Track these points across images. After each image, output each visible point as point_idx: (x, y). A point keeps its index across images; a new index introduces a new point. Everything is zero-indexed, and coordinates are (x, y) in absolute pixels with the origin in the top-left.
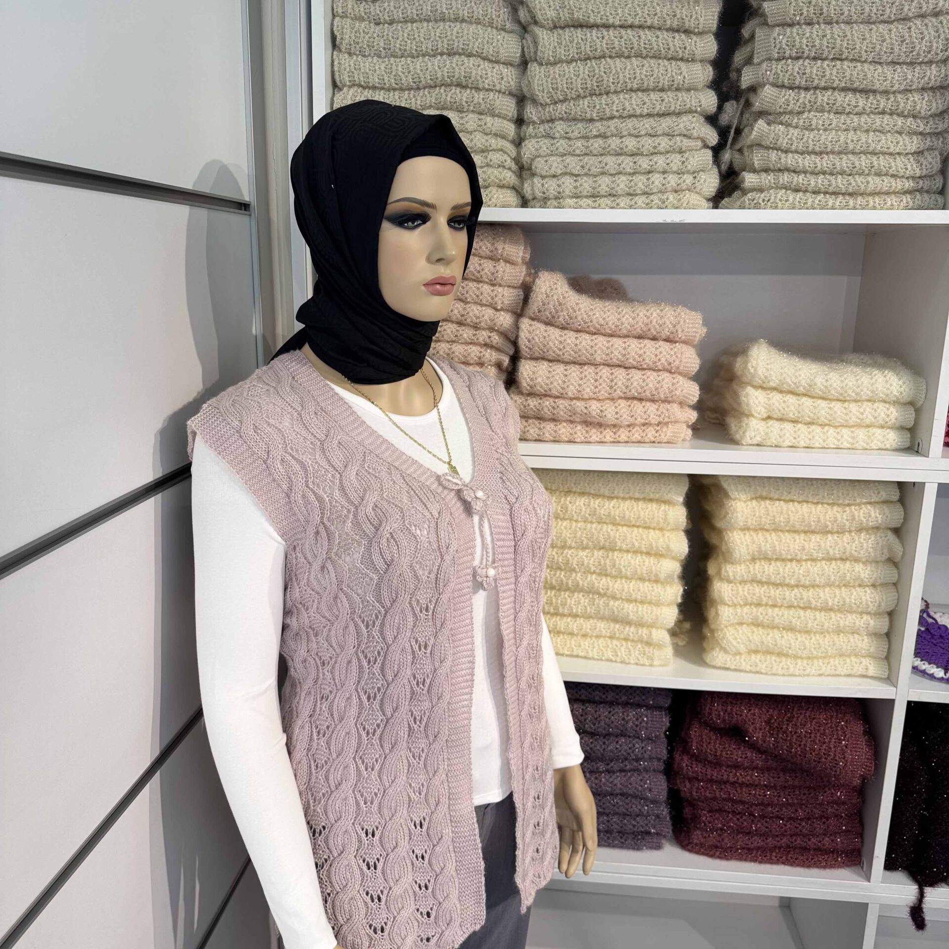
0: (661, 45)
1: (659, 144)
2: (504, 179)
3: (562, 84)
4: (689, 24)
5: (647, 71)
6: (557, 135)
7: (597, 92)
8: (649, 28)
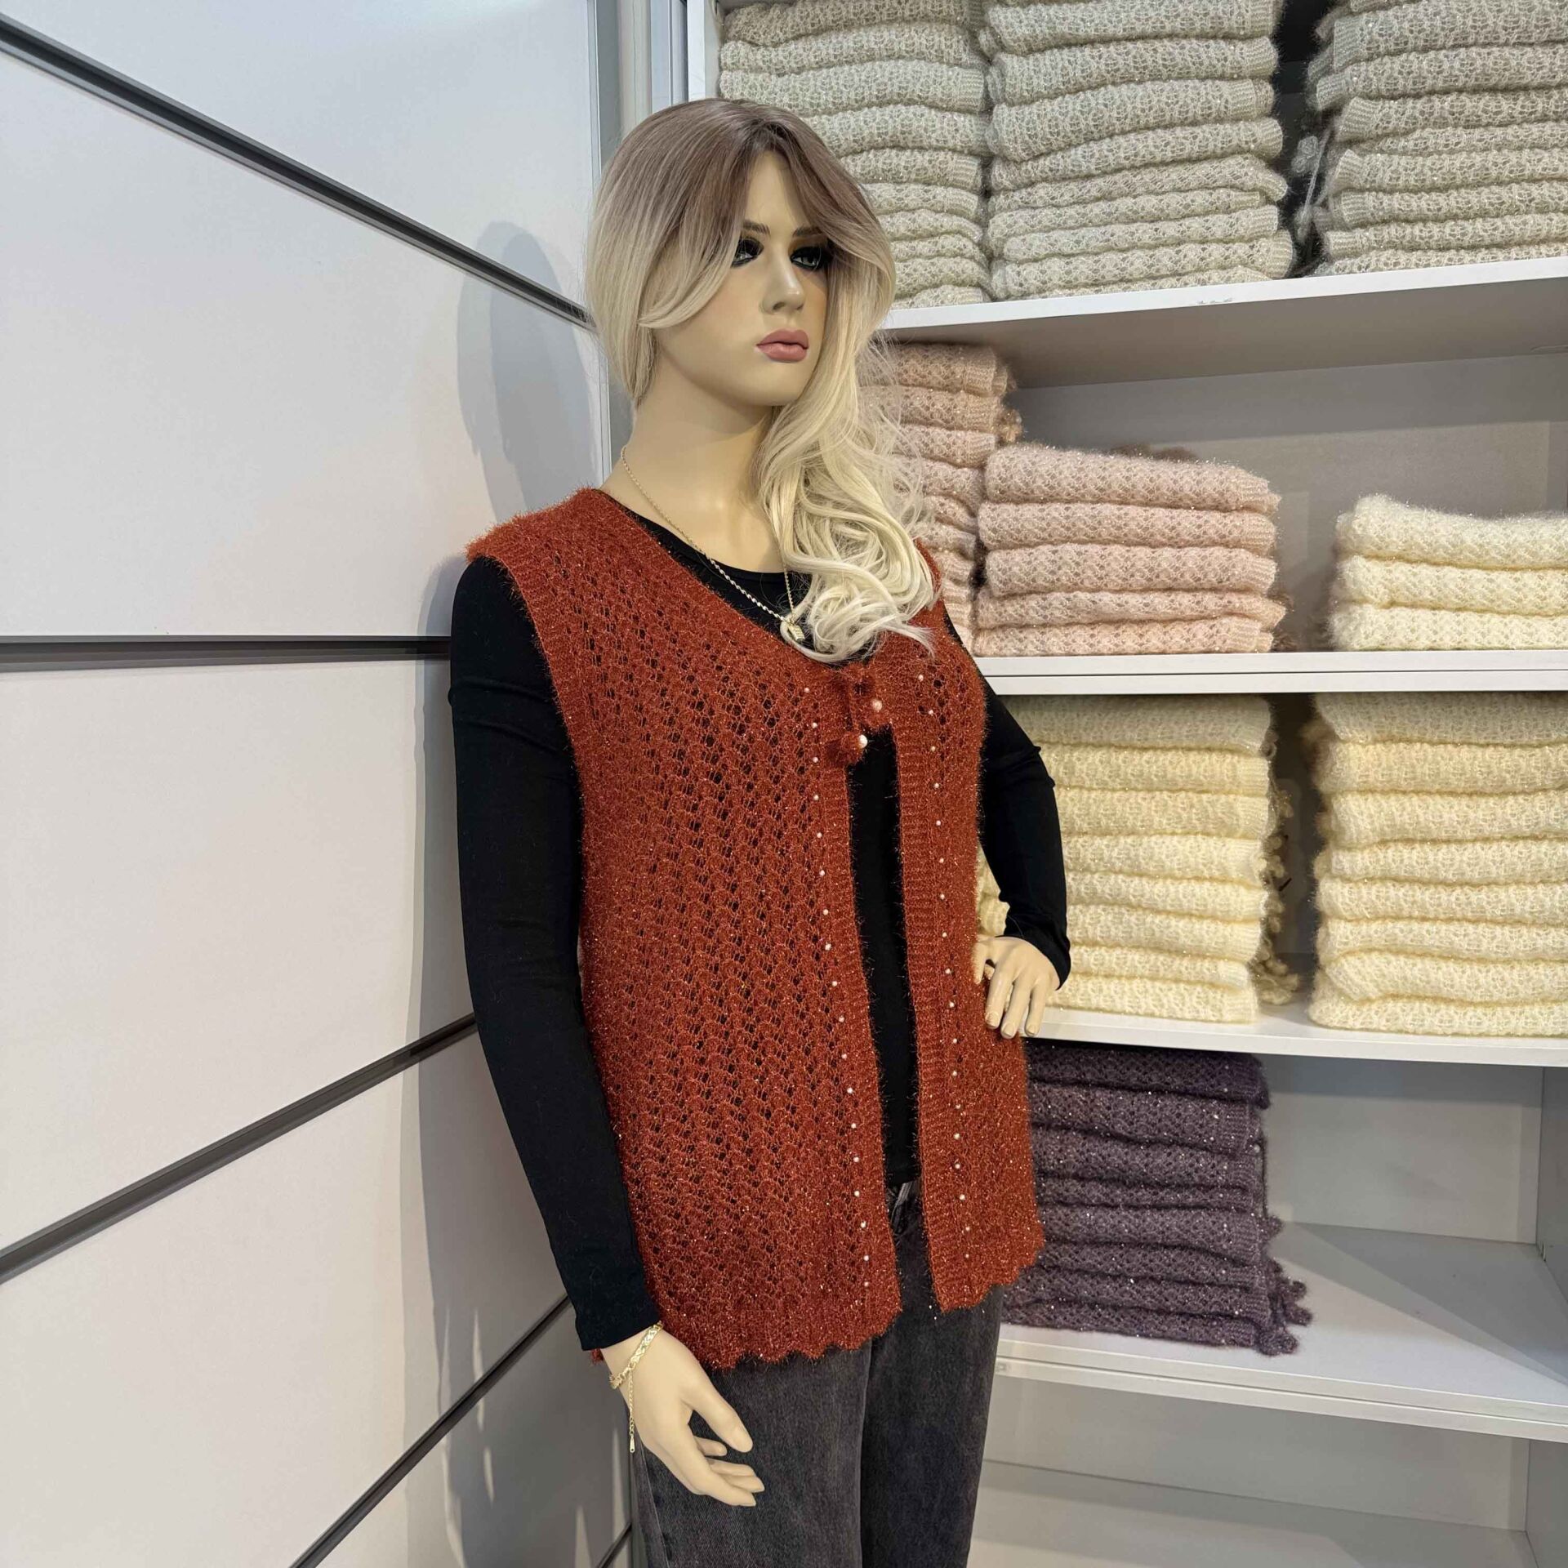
0: (1189, 59)
1: (1193, 201)
2: (963, 272)
3: (1042, 128)
4: (1230, 24)
5: (1168, 98)
6: (1040, 203)
7: (1096, 136)
8: (1171, 36)
